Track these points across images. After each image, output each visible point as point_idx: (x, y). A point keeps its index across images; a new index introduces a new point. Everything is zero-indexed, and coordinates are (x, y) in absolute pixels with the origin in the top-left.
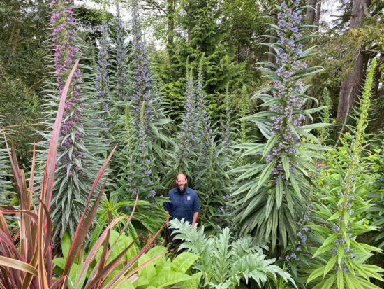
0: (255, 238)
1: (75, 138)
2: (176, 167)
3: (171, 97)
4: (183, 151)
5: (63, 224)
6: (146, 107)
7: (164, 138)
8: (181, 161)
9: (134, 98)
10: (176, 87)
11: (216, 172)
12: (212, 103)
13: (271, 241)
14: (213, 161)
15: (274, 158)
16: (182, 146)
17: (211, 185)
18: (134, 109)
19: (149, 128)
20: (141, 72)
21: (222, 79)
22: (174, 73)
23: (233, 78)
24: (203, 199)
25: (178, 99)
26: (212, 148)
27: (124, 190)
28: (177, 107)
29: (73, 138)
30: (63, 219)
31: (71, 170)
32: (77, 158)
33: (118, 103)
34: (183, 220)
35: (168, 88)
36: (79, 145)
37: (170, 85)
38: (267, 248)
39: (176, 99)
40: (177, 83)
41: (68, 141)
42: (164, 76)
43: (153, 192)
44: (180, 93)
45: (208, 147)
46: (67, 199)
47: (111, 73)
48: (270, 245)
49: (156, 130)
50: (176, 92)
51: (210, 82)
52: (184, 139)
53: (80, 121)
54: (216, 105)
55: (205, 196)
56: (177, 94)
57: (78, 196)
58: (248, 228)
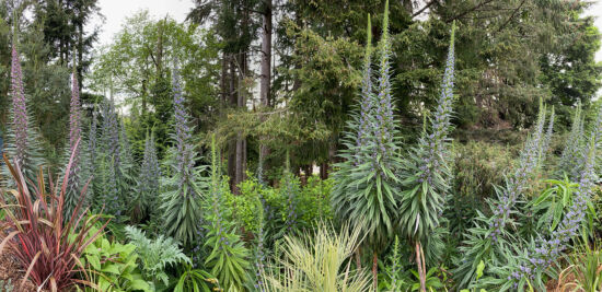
29: (75, 171)
31: (72, 188)
32: (76, 182)
36: (77, 175)
41: (72, 173)
53: (78, 164)
57: (75, 202)
58: (170, 232)
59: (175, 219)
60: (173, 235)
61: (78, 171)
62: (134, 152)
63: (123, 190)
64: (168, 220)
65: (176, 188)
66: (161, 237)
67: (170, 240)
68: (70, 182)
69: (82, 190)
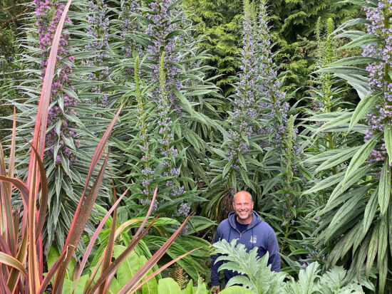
0: (350, 270)
1: (65, 108)
2: (226, 170)
3: (220, 52)
4: (238, 143)
5: (49, 232)
6: (170, 65)
7: (202, 118)
8: (235, 162)
9: (150, 51)
10: (229, 32)
11: (299, 179)
12: (297, 59)
13: (378, 275)
14: (292, 160)
15: (375, 134)
16: (235, 134)
17: (291, 202)
18: (149, 69)
19: (177, 102)
20: (160, 7)
21: (315, 12)
22: (227, 8)
23: (338, 10)
24: (277, 227)
25: (232, 55)
26: (290, 135)
27: (137, 201)
28: (232, 69)
29: (61, 106)
30: (49, 227)
31: (59, 154)
32: (67, 137)
33: (124, 62)
34: (234, 242)
35: (213, 36)
36: (68, 117)
37: (218, 30)
38: (371, 286)
39: (228, 54)
40: (231, 26)
41: (54, 111)
42: (207, 14)
43: (186, 207)
44: (236, 43)
45: (282, 134)
46: (54, 195)
47: (111, 13)
48: (376, 281)
49: (189, 106)
50: (228, 42)
51: (293, 20)
52: (239, 122)
53: (69, 83)
54: (306, 62)
55: (279, 223)
56: (230, 45)
57: (70, 192)
58: (338, 253)
59: (356, 218)
60: (347, 262)
61: (70, 105)
62: (203, 57)
63: (191, 152)
64: (337, 221)
65: (358, 139)
66: (313, 267)
67: (337, 274)
68: (52, 137)
69: (87, 158)
